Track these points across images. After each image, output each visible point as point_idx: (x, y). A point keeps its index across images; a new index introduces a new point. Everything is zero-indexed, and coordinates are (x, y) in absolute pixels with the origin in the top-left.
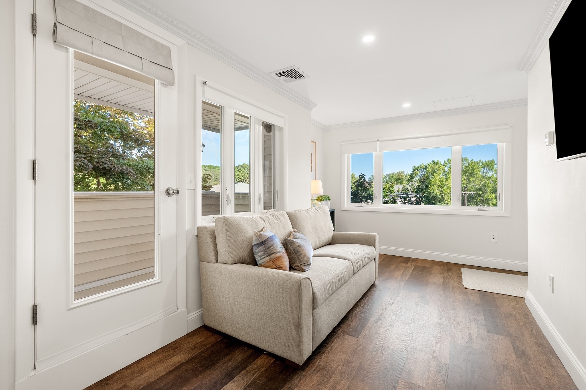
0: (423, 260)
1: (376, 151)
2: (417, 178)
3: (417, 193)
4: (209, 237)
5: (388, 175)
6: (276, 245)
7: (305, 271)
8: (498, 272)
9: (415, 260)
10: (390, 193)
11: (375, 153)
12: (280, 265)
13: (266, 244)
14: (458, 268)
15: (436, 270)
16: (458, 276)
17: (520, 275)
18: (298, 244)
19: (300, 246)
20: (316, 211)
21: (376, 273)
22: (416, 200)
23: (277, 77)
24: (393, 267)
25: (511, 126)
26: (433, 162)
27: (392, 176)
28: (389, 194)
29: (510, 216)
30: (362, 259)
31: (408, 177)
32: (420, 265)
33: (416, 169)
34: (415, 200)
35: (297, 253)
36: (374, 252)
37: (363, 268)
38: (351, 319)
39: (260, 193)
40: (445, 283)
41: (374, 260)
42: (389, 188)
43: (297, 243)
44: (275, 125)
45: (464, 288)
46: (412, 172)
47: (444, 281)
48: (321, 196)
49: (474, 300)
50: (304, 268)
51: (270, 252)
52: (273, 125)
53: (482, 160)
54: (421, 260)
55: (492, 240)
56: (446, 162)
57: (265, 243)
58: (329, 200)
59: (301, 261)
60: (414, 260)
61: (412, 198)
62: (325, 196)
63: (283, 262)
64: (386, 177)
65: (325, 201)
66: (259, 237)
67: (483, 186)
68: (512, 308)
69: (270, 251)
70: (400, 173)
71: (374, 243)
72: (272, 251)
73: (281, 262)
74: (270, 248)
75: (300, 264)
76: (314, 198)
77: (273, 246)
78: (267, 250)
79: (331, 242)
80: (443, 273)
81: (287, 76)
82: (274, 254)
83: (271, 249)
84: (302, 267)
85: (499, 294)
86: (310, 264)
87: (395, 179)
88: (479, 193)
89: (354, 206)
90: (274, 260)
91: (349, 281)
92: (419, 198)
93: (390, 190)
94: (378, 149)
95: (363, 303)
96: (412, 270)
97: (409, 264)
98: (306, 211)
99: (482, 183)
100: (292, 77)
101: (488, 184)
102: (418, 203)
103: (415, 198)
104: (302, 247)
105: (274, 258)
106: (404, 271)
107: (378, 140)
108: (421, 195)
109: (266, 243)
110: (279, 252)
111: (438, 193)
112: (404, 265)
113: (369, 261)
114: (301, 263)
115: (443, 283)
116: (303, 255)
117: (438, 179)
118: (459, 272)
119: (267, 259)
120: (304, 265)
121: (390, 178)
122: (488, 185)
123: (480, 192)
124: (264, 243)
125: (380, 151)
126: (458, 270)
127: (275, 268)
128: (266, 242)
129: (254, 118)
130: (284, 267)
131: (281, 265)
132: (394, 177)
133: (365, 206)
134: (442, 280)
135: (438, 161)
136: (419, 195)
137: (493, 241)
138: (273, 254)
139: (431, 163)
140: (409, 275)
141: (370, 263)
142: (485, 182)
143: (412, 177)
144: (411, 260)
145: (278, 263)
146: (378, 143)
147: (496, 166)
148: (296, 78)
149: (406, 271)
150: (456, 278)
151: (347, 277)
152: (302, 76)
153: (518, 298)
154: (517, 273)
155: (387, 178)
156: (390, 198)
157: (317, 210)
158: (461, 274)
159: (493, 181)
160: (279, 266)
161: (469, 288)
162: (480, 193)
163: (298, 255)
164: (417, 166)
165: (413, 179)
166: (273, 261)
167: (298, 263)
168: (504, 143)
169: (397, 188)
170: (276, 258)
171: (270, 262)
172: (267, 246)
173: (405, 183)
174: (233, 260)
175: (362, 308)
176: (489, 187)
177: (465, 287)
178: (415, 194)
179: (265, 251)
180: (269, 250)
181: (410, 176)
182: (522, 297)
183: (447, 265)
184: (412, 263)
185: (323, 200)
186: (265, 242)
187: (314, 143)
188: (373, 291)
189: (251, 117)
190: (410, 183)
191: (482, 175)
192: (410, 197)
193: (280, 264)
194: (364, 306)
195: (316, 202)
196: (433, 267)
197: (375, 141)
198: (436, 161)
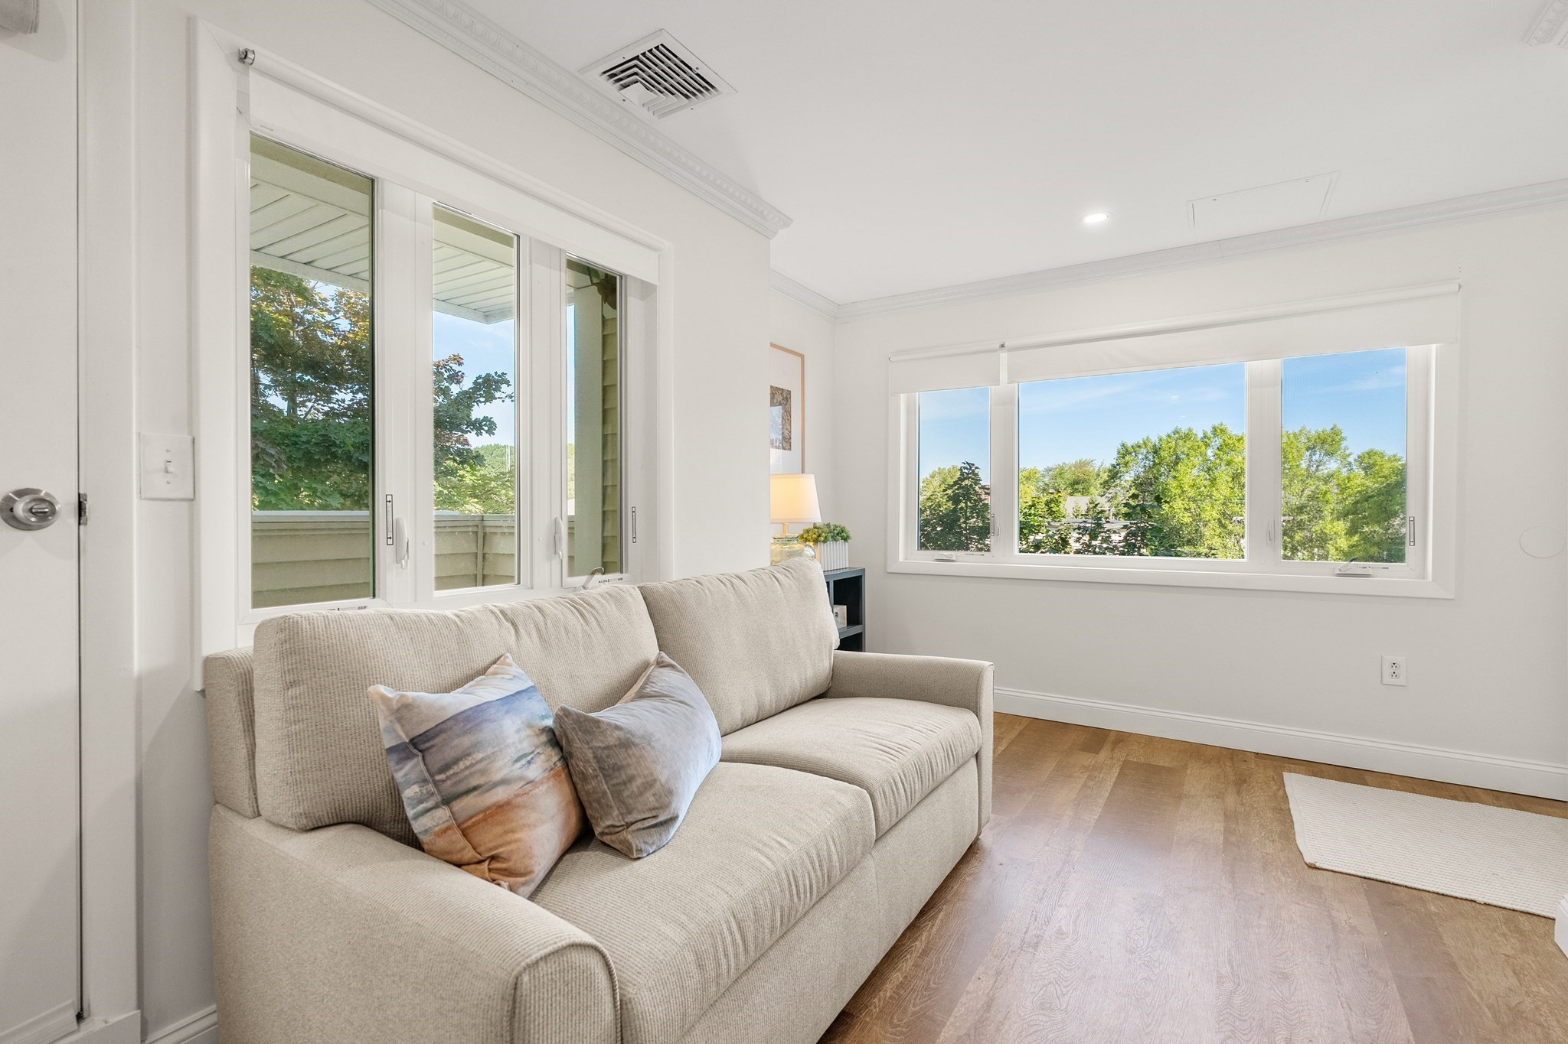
0: (1151, 740)
1: (997, 382)
2: (1128, 478)
3: (1129, 519)
4: (235, 704)
5: (1049, 470)
6: (489, 751)
7: (639, 858)
8: (1414, 791)
9: (1123, 741)
10: (1049, 520)
11: (993, 387)
12: (496, 848)
13: (434, 749)
14: (1271, 773)
15: (1197, 780)
16: (1274, 809)
17: (1494, 805)
18: (617, 733)
19: (626, 744)
20: (768, 580)
21: (984, 805)
22: (1125, 537)
23: (610, 87)
24: (1049, 766)
25: (1460, 286)
26: (1176, 432)
27: (1061, 472)
28: (1049, 523)
29: (1452, 597)
30: (919, 771)
31: (1105, 476)
32: (1142, 760)
33: (1125, 452)
34: (1122, 538)
35: (611, 772)
36: (975, 735)
37: (928, 802)
38: (862, 1030)
39: (558, 516)
40: (1233, 839)
41: (973, 761)
42: (1048, 503)
43: (617, 728)
44: (626, 276)
45: (1306, 867)
46: (1114, 462)
47: (1227, 831)
48: (817, 525)
49: (1353, 929)
50: (636, 841)
51: (454, 785)
52: (621, 277)
53: (1308, 429)
54: (1143, 741)
55: (1387, 679)
56: (1210, 434)
57: (428, 745)
58: (845, 539)
59: (627, 809)
60: (1121, 739)
61: (1115, 532)
62: (832, 527)
63: (513, 831)
64: (1043, 476)
65: (830, 544)
66: (399, 720)
67: (1312, 498)
68: (1515, 973)
69: (454, 780)
70: (1082, 465)
71: (977, 694)
72: (460, 781)
73: (506, 832)
74: (456, 769)
75: (627, 820)
76: (790, 535)
77: (469, 755)
78: (439, 777)
79: (828, 691)
80: (1220, 796)
81: (653, 86)
82: (476, 793)
83: (455, 774)
84: (629, 837)
85: (1443, 895)
86: (673, 819)
87: (1068, 482)
88: (1299, 518)
89: (929, 560)
90: (469, 823)
91: (857, 873)
92: (1134, 534)
93: (1052, 511)
94: (1004, 376)
95: (923, 938)
96: (1114, 779)
97: (1104, 754)
98: (728, 583)
99: (1307, 492)
100: (672, 94)
101: (1325, 493)
102: (1130, 549)
103: (1123, 534)
104: (635, 745)
105: (471, 812)
106: (1085, 785)
107: (1002, 346)
108: (1142, 525)
109: (432, 743)
110: (504, 782)
111: (1187, 519)
112: (1087, 759)
113: (949, 772)
114: (630, 819)
115: (1226, 841)
116: (639, 781)
117: (1187, 480)
118: (1278, 790)
119: (440, 818)
120: (639, 825)
121: (1054, 478)
122: (1323, 497)
123: (1302, 517)
124: (423, 747)
125: (1010, 382)
126: (1272, 783)
127: (476, 860)
128: (433, 738)
129: (531, 238)
130: (514, 857)
131: (501, 846)
132: (1067, 476)
133: (964, 561)
134: (1219, 826)
135: (1190, 430)
136: (1134, 524)
137: (1394, 681)
138: (468, 792)
139: (1169, 436)
140: (1102, 801)
141: (957, 774)
142: (1317, 488)
143: (1114, 474)
144: (1112, 737)
145: (488, 839)
146: (1004, 356)
147: (1344, 444)
148: (687, 97)
149: (1091, 784)
150: (1270, 815)
151: (841, 864)
152: (708, 86)
153: (1522, 918)
154: (1481, 793)
155: (1046, 480)
156: (1050, 533)
157: (778, 575)
158: (1285, 797)
159: (1339, 485)
160: (491, 849)
161: (1324, 867)
162: (1301, 520)
163: (618, 784)
164: (1130, 443)
165: (1118, 481)
166: (465, 825)
167: (614, 818)
168: (1434, 346)
169: (1072, 506)
170: (484, 811)
171: (450, 832)
172: (437, 759)
173: (1095, 491)
174: (306, 815)
175: (916, 965)
176: (1327, 501)
177: (1308, 861)
178: (1123, 522)
179: (425, 781)
180: (448, 778)
181: (1110, 471)
182: (1534, 915)
183: (1232, 759)
184: (1113, 750)
185: (822, 539)
186: (428, 741)
187: (800, 359)
188: (968, 879)
189: (518, 236)
190: (1110, 491)
191: (1308, 469)
192: (1108, 531)
193: (500, 841)
194: (925, 953)
195: (797, 546)
196: (1185, 767)
197: (995, 351)
198: (1184, 429)
